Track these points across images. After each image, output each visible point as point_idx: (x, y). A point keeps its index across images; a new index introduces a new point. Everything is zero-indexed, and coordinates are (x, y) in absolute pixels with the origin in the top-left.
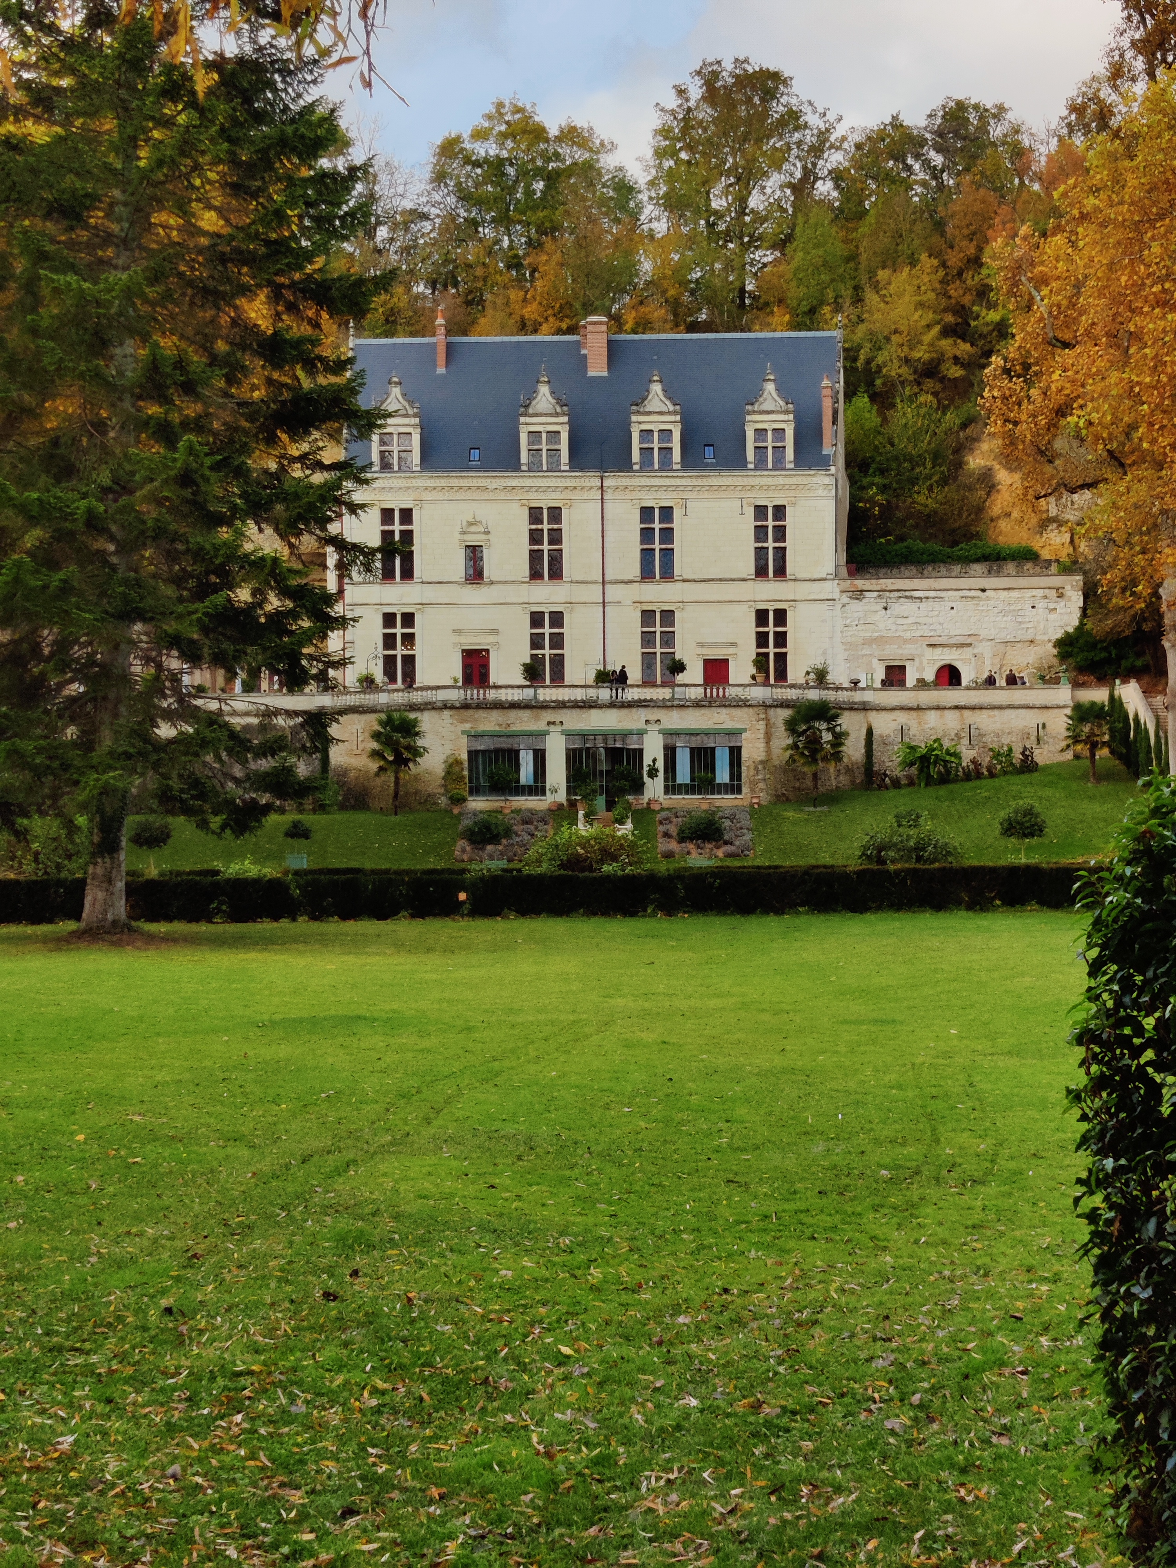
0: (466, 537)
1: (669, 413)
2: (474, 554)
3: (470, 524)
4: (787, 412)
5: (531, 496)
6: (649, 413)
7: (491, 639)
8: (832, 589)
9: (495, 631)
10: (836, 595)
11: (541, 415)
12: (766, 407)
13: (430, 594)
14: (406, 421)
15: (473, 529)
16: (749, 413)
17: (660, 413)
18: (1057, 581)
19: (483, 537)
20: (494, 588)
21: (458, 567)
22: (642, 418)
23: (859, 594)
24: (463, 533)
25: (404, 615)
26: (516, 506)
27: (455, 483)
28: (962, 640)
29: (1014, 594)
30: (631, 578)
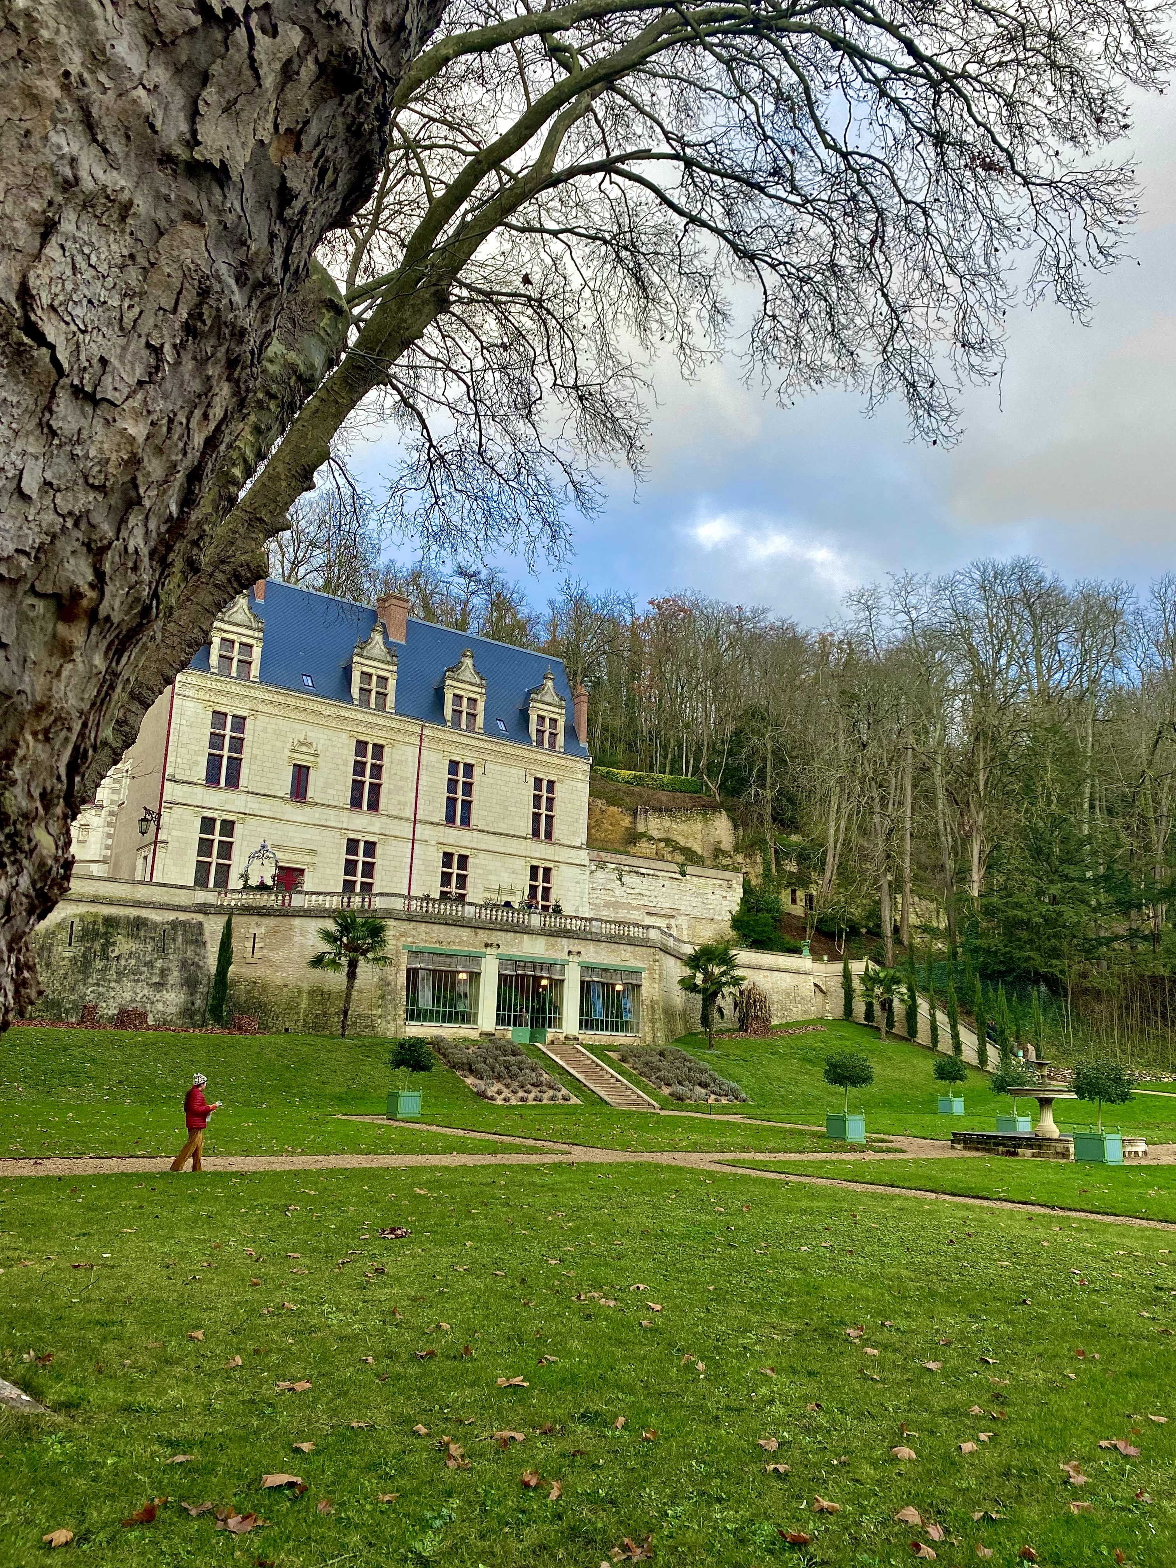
0: (295, 755)
1: (478, 686)
2: (301, 774)
3: (302, 744)
4: (561, 707)
5: (360, 729)
6: (462, 682)
7: (308, 859)
8: (583, 856)
9: (313, 852)
10: (587, 863)
11: (374, 660)
12: (547, 699)
13: (253, 805)
14: (250, 633)
15: (304, 749)
16: (533, 700)
17: (471, 684)
18: (728, 875)
19: (312, 759)
20: (318, 809)
21: (284, 784)
22: (456, 684)
23: (602, 865)
24: (294, 751)
25: (224, 822)
26: (345, 735)
27: (291, 701)
28: (669, 912)
29: (703, 881)
30: (437, 820)
